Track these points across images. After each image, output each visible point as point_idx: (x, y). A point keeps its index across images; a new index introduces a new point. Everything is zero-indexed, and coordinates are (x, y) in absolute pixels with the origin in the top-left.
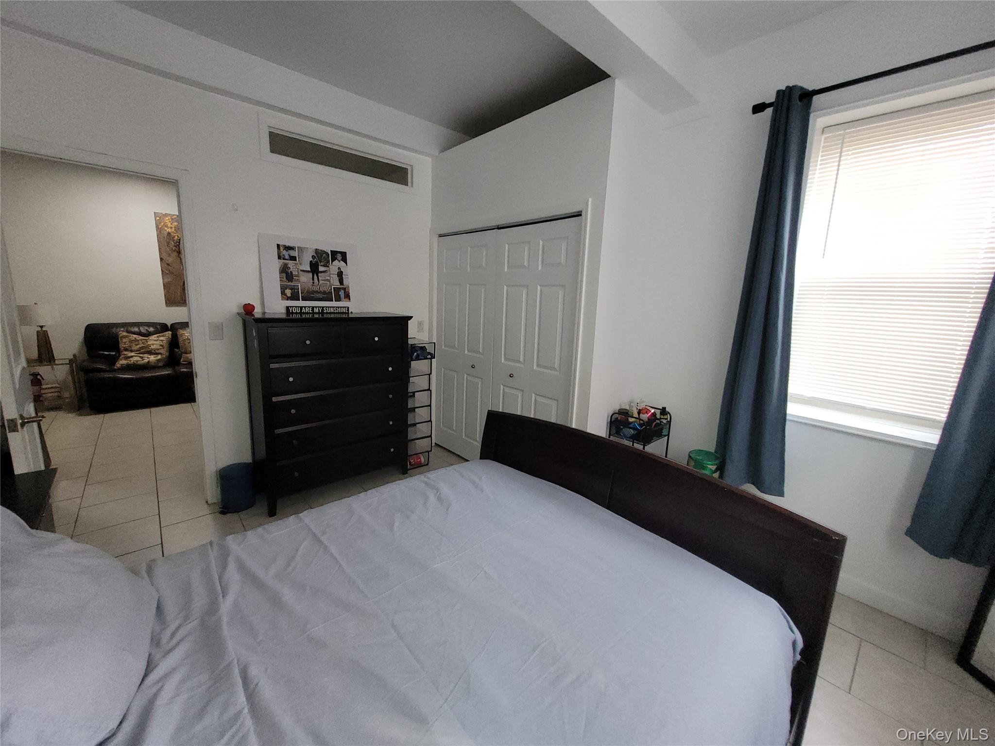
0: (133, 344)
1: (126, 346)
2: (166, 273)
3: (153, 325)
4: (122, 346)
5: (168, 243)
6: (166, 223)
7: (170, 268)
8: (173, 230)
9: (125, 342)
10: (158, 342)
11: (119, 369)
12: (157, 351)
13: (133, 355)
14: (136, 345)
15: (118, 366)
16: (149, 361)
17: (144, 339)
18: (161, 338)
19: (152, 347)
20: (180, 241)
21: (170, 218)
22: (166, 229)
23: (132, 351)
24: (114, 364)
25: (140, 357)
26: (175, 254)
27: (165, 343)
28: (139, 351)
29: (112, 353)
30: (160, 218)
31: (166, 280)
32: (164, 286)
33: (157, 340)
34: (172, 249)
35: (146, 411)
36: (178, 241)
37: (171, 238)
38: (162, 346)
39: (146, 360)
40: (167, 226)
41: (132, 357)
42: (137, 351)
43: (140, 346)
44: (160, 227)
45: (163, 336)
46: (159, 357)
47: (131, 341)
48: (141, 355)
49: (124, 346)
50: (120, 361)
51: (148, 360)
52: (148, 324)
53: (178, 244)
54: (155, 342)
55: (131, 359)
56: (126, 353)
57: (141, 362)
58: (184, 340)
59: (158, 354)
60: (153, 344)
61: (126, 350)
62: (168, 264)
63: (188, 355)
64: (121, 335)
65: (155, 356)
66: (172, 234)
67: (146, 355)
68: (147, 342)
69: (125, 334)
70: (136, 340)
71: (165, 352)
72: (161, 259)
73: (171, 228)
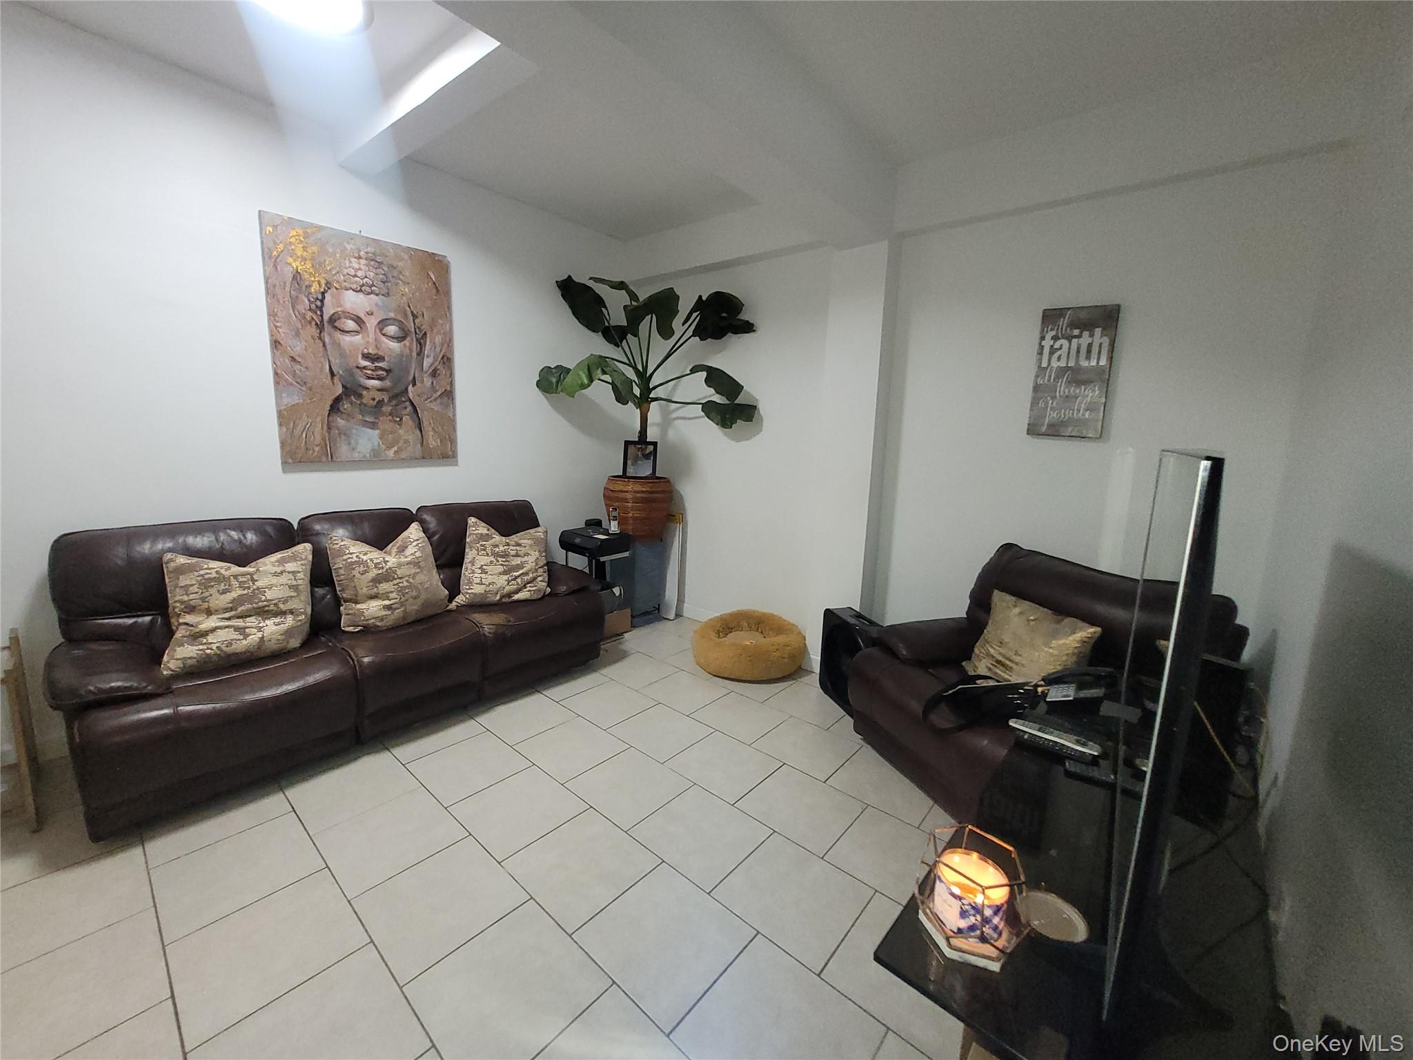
0: (213, 591)
1: (192, 597)
2: (286, 380)
3: (258, 524)
4: (176, 598)
5: (294, 302)
6: (291, 243)
7: (297, 367)
8: (309, 265)
9: (186, 587)
10: (284, 579)
11: (176, 677)
12: (281, 606)
13: (213, 625)
14: (224, 592)
15: (173, 665)
16: (263, 637)
17: (243, 575)
18: (290, 566)
19: (269, 595)
20: (324, 298)
21: (301, 232)
22: (290, 260)
23: (209, 612)
24: (157, 659)
25: (237, 629)
26: (313, 331)
27: (303, 579)
28: (231, 609)
29: (140, 620)
30: (275, 227)
31: (288, 400)
32: (280, 415)
33: (282, 573)
34: (304, 318)
35: (272, 804)
36: (320, 297)
37: (304, 288)
38: (295, 588)
39: (254, 638)
40: (292, 254)
41: (214, 630)
42: (226, 610)
43: (234, 595)
44: (275, 253)
45: (294, 558)
46: (290, 621)
47: (206, 583)
48: (239, 623)
49: (186, 598)
50: (178, 649)
51: (260, 635)
52: (240, 524)
53: (319, 303)
54: (274, 580)
55: (210, 638)
56: (189, 618)
57: (242, 645)
58: (350, 566)
59: (283, 613)
60: (270, 587)
61: (191, 609)
62: (293, 359)
63: (359, 606)
64: (172, 565)
65: (277, 620)
66: (306, 276)
67: (252, 621)
68: (254, 581)
69: (182, 560)
70: (220, 579)
71: (302, 605)
72: (276, 344)
73: (304, 259)
